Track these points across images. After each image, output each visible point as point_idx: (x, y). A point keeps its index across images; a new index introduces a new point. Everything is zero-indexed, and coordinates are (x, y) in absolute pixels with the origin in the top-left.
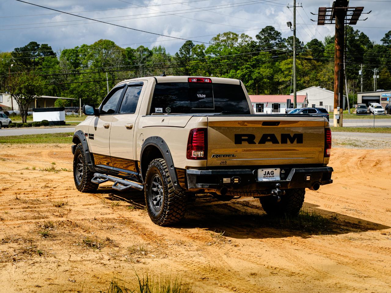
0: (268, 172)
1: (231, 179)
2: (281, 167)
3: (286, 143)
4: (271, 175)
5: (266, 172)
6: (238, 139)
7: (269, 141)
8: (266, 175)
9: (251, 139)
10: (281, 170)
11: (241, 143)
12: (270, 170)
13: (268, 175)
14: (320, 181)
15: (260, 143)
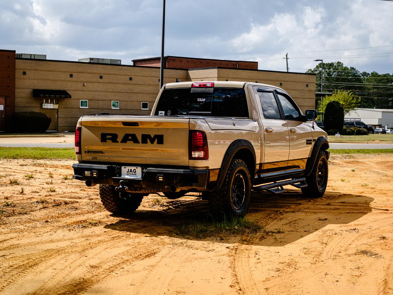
0: (131, 170)
1: (91, 172)
2: (143, 166)
3: (146, 143)
4: (133, 173)
5: (128, 169)
6: (104, 138)
7: (130, 140)
8: (129, 173)
9: (114, 138)
10: (142, 169)
11: (106, 141)
12: (133, 168)
13: (131, 173)
14: (175, 183)
15: (122, 142)
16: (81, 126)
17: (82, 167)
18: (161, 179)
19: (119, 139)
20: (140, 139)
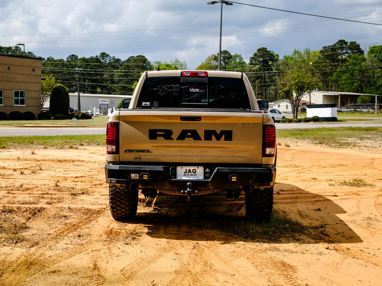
0: (189, 170)
1: (139, 175)
2: (205, 165)
3: (211, 139)
4: (192, 173)
5: (186, 170)
6: (153, 135)
7: (189, 137)
8: (187, 173)
9: (168, 135)
10: (205, 169)
11: (156, 139)
12: (192, 168)
13: (190, 173)
14: (251, 183)
15: (178, 139)
16: (118, 121)
17: (126, 169)
18: (234, 179)
19: (175, 136)
20: (202, 134)
